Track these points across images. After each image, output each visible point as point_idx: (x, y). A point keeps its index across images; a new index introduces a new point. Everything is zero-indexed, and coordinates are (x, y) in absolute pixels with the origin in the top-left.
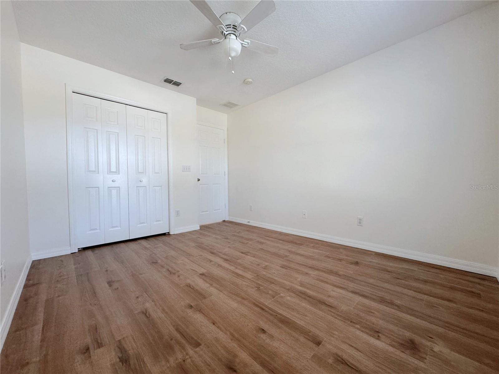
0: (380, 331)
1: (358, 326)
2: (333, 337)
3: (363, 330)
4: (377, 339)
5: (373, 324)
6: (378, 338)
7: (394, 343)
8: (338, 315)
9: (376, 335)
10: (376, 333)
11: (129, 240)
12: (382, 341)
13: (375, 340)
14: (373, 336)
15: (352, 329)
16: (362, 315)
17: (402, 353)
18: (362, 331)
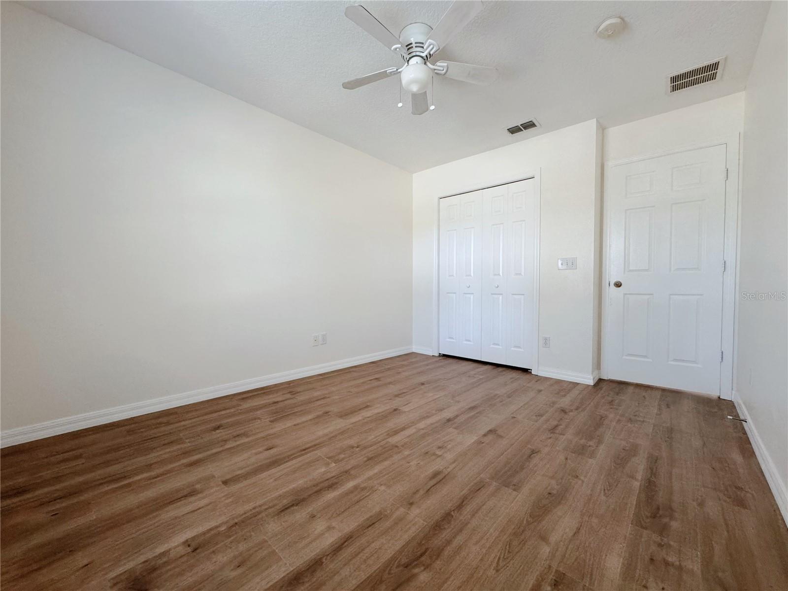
0: (194, 554)
1: (223, 528)
2: (224, 496)
3: (212, 532)
4: (187, 541)
5: (213, 552)
6: (187, 543)
7: (165, 560)
8: (259, 513)
9: (194, 545)
10: (196, 547)
11: (481, 361)
12: (178, 546)
13: (187, 538)
14: (193, 538)
15: (223, 519)
16: (242, 547)
17: (146, 559)
18: (211, 530)
